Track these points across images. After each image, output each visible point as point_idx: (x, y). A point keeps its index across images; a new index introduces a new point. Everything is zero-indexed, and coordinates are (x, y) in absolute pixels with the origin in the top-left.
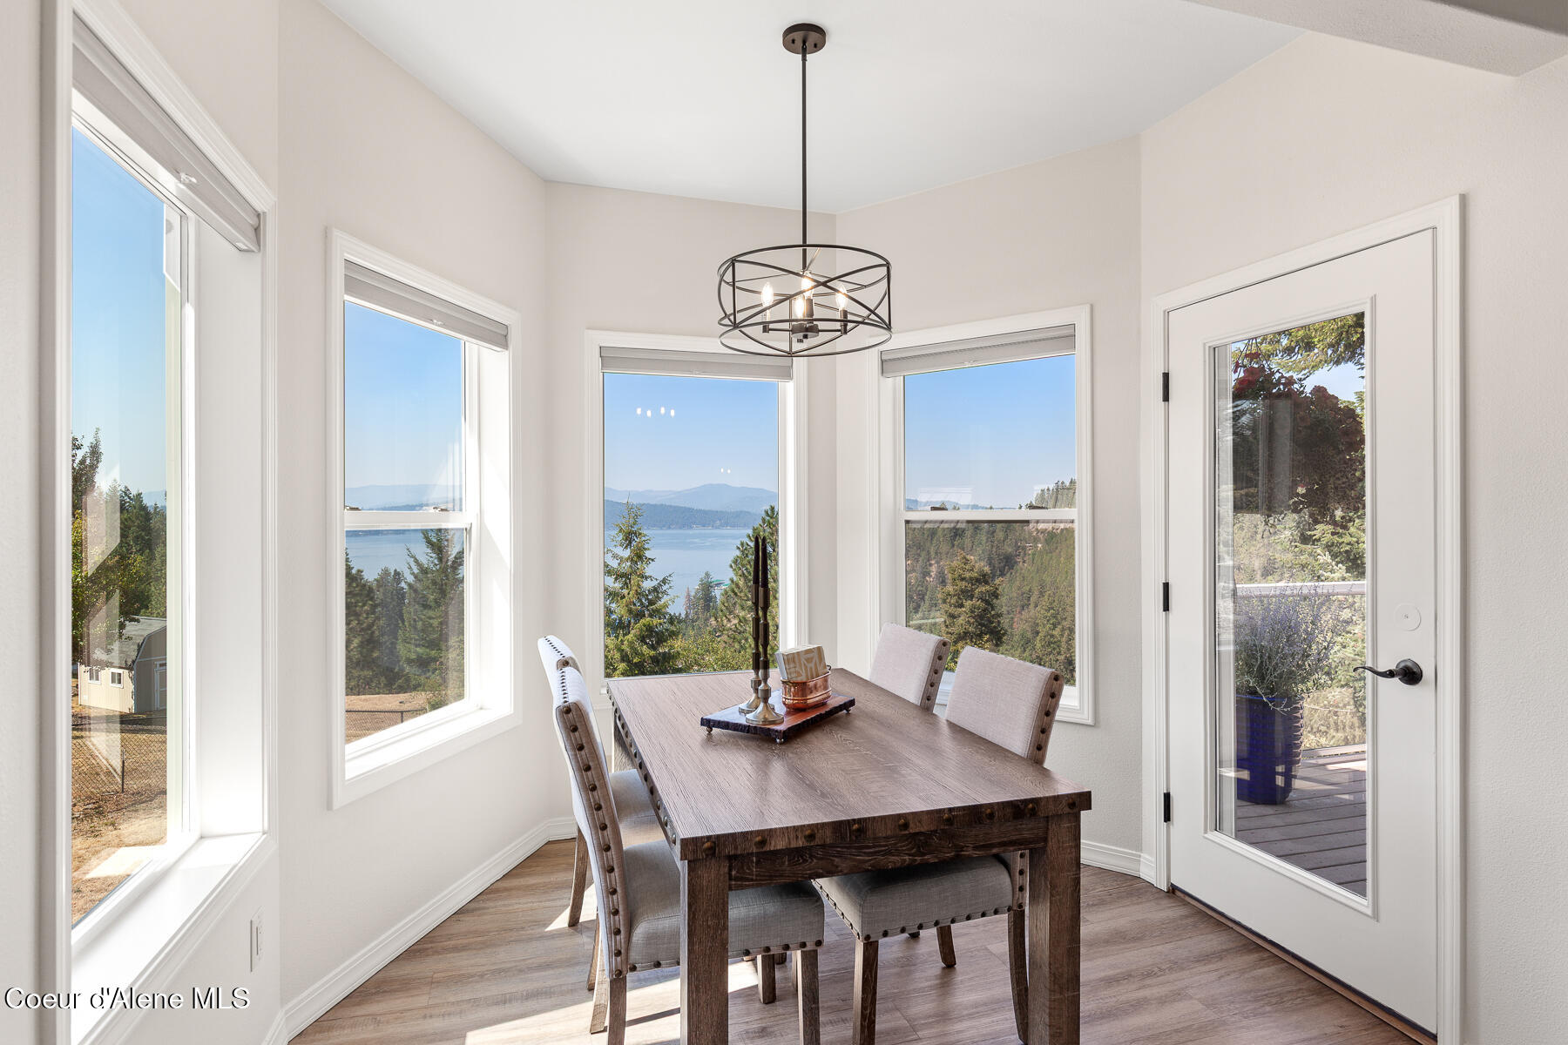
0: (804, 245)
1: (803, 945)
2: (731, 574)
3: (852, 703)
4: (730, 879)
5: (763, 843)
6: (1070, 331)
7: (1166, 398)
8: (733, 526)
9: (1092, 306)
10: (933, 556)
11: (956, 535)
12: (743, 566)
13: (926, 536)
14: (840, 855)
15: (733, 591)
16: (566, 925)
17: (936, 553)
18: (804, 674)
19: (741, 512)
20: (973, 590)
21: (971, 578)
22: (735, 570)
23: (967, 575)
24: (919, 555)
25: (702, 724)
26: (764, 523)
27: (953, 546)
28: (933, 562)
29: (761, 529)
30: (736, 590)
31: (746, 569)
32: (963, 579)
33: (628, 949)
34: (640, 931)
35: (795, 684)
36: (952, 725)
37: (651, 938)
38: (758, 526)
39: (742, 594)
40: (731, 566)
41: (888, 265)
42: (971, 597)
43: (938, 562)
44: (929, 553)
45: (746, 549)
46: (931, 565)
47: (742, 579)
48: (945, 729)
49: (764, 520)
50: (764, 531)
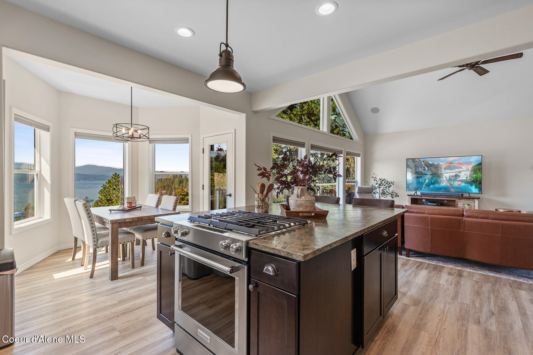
0: (132, 124)
1: (131, 241)
2: (99, 196)
3: (141, 207)
4: (119, 226)
5: (125, 220)
6: (188, 139)
7: (203, 153)
8: (98, 180)
9: (192, 135)
10: (173, 188)
11: (181, 182)
12: (104, 193)
13: (171, 183)
14: (138, 223)
15: (100, 201)
16: (71, 260)
17: (174, 188)
18: (131, 201)
19: (102, 175)
20: (184, 198)
21: (184, 195)
22: (100, 194)
23: (183, 194)
24: (169, 189)
25: (109, 211)
26: (112, 178)
27: (180, 186)
28: (173, 191)
29: (111, 180)
30: (101, 201)
31: (106, 194)
32: (181, 195)
33: (97, 244)
34: (99, 241)
35: (129, 203)
36: (161, 209)
37: (101, 242)
38: (110, 179)
39: (104, 202)
40: (99, 193)
41: (149, 128)
42: (184, 200)
43: (175, 191)
44: (172, 188)
45: (105, 187)
46: (173, 192)
47: (104, 197)
48: (160, 209)
49: (112, 177)
50: (113, 181)
